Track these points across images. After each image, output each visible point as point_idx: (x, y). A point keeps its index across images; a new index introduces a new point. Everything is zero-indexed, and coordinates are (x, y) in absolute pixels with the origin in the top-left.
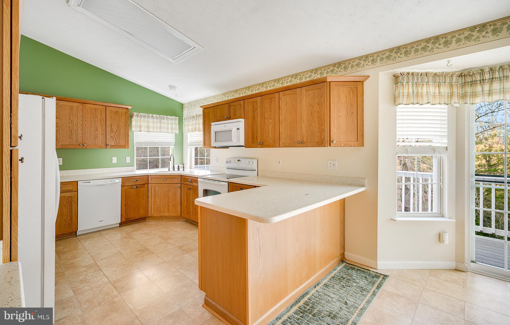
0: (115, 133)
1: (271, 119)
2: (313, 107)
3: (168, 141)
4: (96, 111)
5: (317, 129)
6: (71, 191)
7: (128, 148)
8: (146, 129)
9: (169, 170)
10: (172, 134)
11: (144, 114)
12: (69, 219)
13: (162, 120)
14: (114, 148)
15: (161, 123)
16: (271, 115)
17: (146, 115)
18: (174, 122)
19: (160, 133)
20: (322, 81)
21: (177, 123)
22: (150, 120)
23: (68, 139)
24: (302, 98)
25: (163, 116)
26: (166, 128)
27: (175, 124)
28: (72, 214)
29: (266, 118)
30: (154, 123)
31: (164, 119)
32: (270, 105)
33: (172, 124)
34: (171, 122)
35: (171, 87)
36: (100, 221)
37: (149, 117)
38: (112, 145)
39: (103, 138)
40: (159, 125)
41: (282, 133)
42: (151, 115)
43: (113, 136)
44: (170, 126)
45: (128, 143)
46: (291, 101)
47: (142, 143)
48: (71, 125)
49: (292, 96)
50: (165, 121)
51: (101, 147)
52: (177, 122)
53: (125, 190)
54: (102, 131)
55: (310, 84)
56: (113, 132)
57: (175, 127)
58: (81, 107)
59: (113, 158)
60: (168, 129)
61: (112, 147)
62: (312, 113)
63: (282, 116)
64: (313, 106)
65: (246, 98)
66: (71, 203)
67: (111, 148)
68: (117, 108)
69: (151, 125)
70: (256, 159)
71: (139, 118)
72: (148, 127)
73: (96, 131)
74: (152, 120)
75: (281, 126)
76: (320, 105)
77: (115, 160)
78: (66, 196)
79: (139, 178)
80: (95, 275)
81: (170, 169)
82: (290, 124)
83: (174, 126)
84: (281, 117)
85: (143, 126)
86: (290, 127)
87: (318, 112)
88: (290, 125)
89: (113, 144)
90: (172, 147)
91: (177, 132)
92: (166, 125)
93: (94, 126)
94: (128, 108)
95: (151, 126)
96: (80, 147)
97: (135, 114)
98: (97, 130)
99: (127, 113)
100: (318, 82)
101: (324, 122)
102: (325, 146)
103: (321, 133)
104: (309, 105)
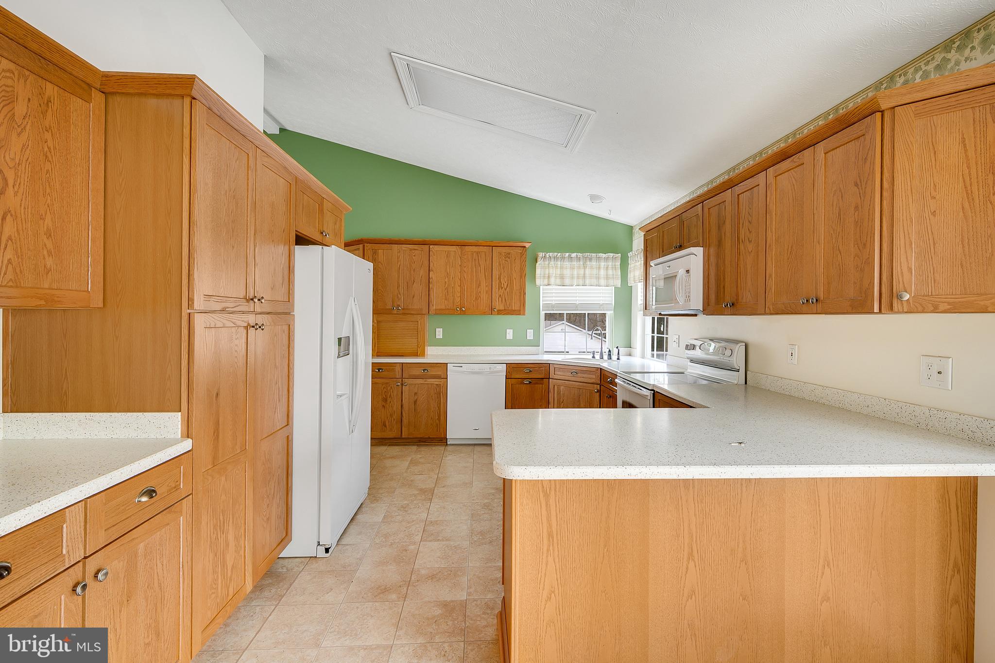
0: (506, 289)
1: (750, 242)
2: (842, 197)
3: (601, 302)
4: (478, 257)
5: (852, 259)
6: (439, 377)
7: (524, 314)
8: (558, 281)
9: (594, 357)
10: (607, 288)
11: (556, 254)
12: (437, 418)
13: (588, 263)
14: (503, 315)
15: (585, 268)
16: (750, 230)
17: (558, 256)
18: (610, 264)
19: (583, 287)
20: (867, 112)
21: (618, 265)
22: (566, 263)
23: (443, 300)
24: (817, 174)
25: (589, 254)
26: (595, 276)
27: (614, 268)
28: (440, 412)
29: (741, 241)
30: (572, 268)
31: (591, 259)
32: (749, 207)
33: (607, 268)
34: (604, 265)
35: (594, 198)
36: (475, 429)
37: (563, 258)
38: (500, 310)
39: (488, 298)
40: (582, 272)
41: (771, 276)
42: (567, 254)
43: (502, 295)
44: (602, 272)
45: (524, 305)
46: (792, 187)
47: (553, 307)
48: (447, 280)
49: (793, 173)
50: (594, 263)
51: (484, 313)
52: (618, 263)
53: (512, 385)
54: (487, 286)
55: (836, 130)
56: (502, 288)
57: (612, 274)
58: (459, 251)
59: (508, 331)
60: (598, 278)
61: (500, 312)
62: (840, 215)
63: (772, 232)
64: (843, 192)
65: (707, 197)
66: (439, 394)
67: (498, 314)
68: (508, 249)
69: (567, 272)
70: (743, 342)
71: (547, 263)
72: (562, 277)
73: (479, 287)
74: (570, 263)
75: (770, 259)
76: (861, 186)
77: (510, 334)
78: (432, 383)
79: (534, 366)
80: (420, 504)
81: (595, 355)
82: (789, 250)
83: (610, 272)
84: (769, 233)
85: (554, 275)
86: (788, 259)
87: (856, 208)
88: (789, 254)
89: (502, 308)
90: (610, 314)
91: (618, 283)
92: (595, 272)
93: (476, 280)
94: (525, 247)
95: (567, 274)
96: (457, 312)
97: (541, 255)
98: (479, 285)
99: (523, 254)
100: (856, 119)
101: (869, 238)
102: (871, 312)
103: (862, 270)
104: (833, 190)
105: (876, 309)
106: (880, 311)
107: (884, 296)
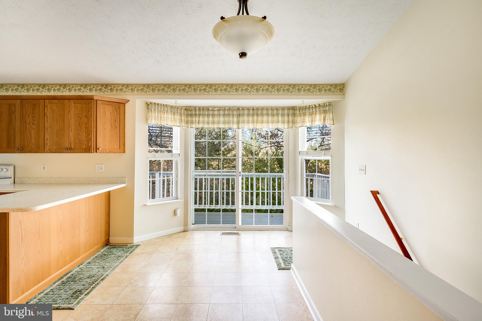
1: (33, 124)
2: (81, 119)
5: (85, 138)
16: (34, 120)
20: (90, 98)
24: (70, 109)
29: (27, 123)
32: (32, 110)
41: (47, 139)
46: (59, 110)
49: (59, 105)
55: (78, 98)
62: (80, 124)
63: (48, 123)
64: (81, 117)
70: (12, 165)
75: (47, 133)
76: (87, 118)
82: (57, 131)
84: (46, 123)
86: (56, 134)
87: (86, 123)
100: (86, 98)
101: (91, 132)
102: (91, 152)
103: (88, 141)
104: (77, 116)
105: (93, 152)
106: (94, 153)
107: (94, 148)
